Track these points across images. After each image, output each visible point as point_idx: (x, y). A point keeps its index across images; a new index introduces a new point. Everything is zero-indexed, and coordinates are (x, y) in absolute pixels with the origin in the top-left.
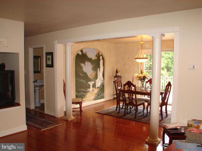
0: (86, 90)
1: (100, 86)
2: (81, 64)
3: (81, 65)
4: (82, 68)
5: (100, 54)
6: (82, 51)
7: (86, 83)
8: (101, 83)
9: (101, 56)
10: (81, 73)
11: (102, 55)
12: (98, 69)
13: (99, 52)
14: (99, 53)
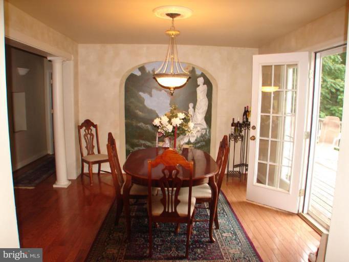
0: (152, 143)
1: (196, 140)
2: (141, 93)
3: (140, 95)
4: (142, 101)
5: (198, 73)
6: (142, 69)
7: (153, 131)
8: (199, 135)
9: (200, 76)
10: (140, 111)
11: (203, 75)
12: (191, 105)
13: (194, 68)
14: (193, 71)
